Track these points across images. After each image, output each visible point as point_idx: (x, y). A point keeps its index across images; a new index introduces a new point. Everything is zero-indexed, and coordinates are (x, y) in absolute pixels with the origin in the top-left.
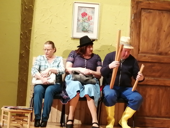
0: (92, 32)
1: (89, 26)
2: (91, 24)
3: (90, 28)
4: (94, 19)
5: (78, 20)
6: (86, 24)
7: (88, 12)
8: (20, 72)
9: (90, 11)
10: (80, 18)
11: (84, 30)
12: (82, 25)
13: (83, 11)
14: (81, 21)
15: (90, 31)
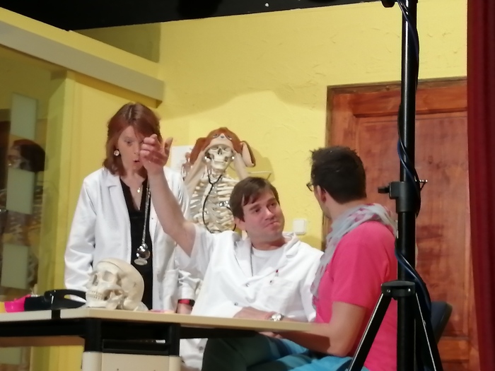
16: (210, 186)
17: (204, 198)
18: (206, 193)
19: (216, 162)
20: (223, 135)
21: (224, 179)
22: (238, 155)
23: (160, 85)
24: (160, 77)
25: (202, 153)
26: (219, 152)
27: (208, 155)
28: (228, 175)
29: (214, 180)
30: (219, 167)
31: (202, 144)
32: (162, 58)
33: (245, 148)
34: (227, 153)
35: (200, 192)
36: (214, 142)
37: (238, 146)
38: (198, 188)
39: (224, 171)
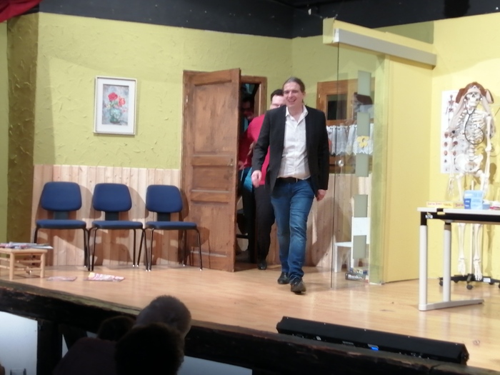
0: (126, 123)
1: (121, 114)
2: (124, 111)
3: (122, 117)
4: (128, 103)
5: (104, 106)
6: (116, 111)
7: (119, 92)
8: (10, 188)
9: (122, 91)
10: (107, 101)
11: (114, 121)
12: (110, 113)
13: (110, 91)
14: (108, 107)
15: (123, 121)
16: (468, 116)
17: (465, 123)
18: (466, 120)
19: (472, 102)
20: (475, 86)
21: (476, 111)
22: (484, 97)
23: (435, 57)
24: (434, 52)
25: (463, 97)
26: (473, 96)
27: (466, 98)
28: (477, 109)
29: (470, 112)
30: (474, 105)
31: (463, 92)
32: (435, 41)
33: (488, 94)
34: (478, 97)
35: (462, 119)
36: (470, 91)
37: (483, 92)
38: (461, 117)
39: (475, 107)
